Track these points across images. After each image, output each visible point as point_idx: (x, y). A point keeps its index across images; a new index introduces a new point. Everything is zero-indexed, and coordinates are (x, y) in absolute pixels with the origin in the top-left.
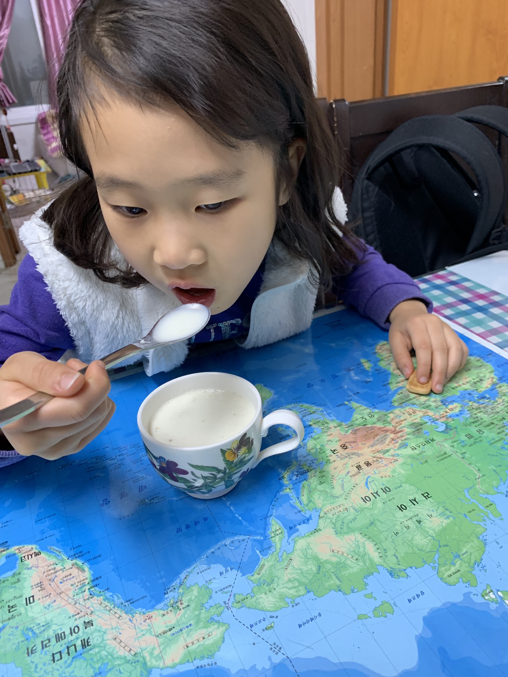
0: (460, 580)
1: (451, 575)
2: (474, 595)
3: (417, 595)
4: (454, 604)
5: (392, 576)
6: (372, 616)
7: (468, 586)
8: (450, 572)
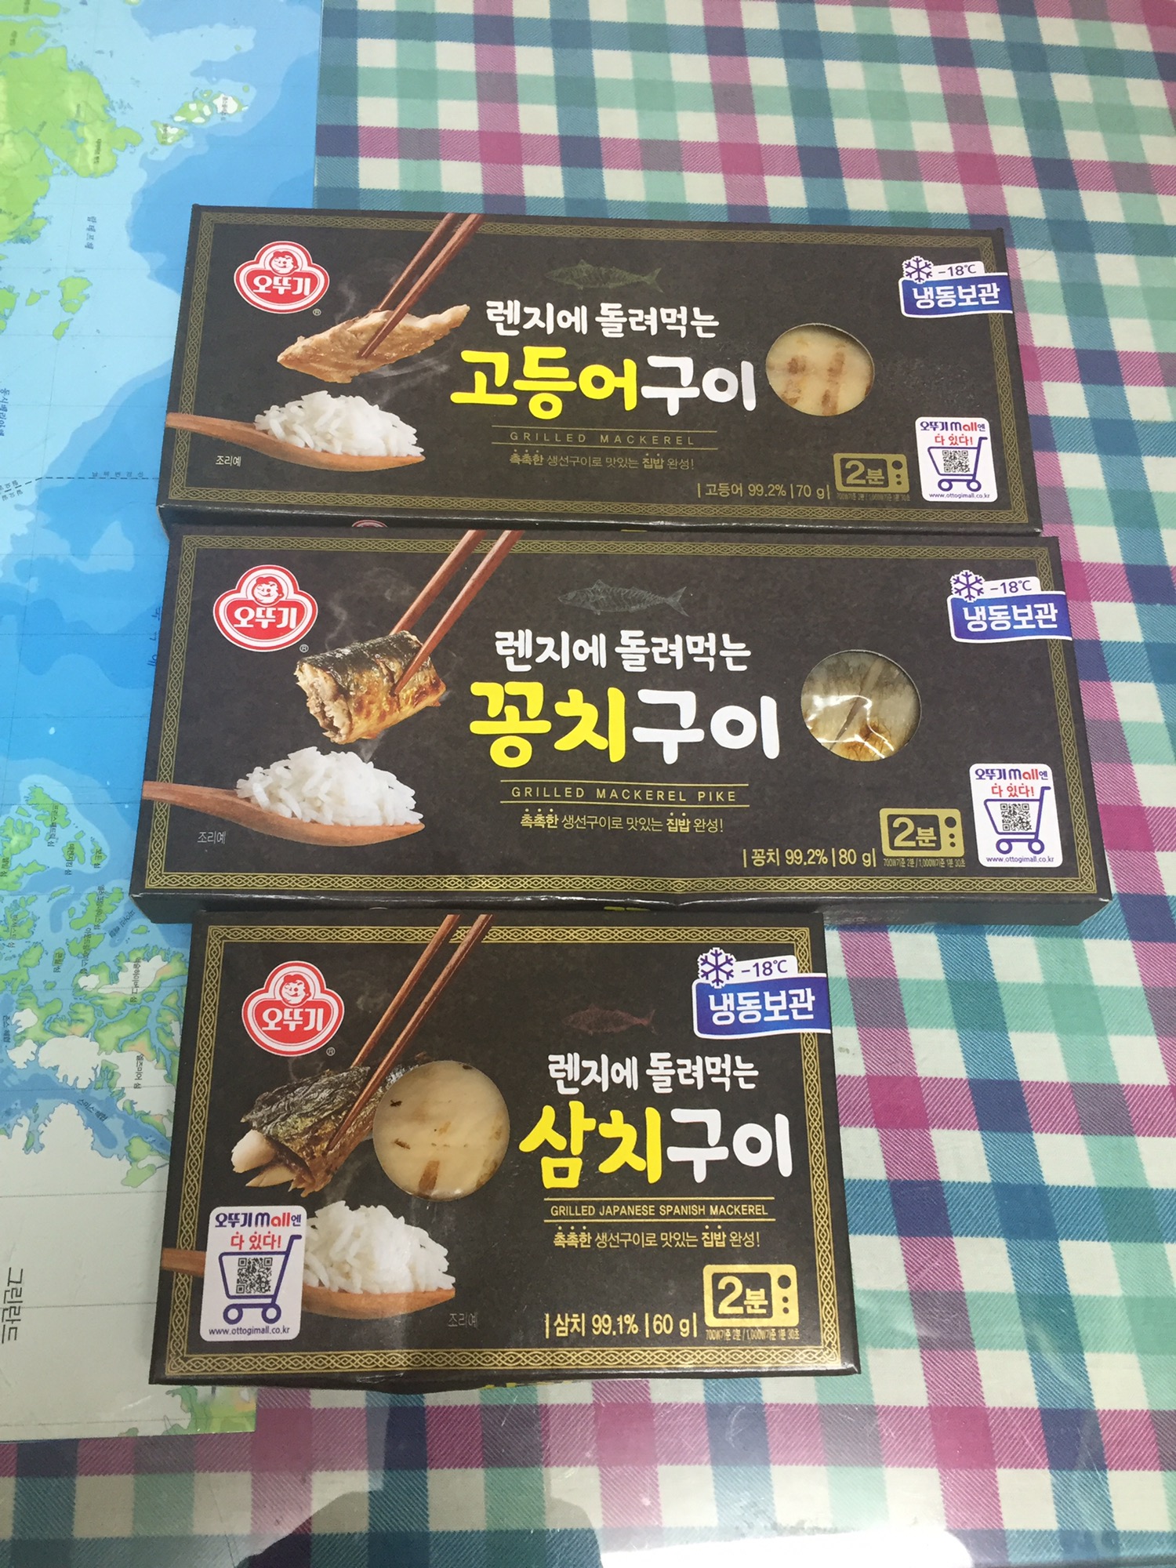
0: (114, 151)
1: (98, 158)
2: (152, 153)
3: (89, 229)
4: (144, 191)
5: (29, 242)
6: (70, 316)
7: (132, 150)
8: (92, 155)
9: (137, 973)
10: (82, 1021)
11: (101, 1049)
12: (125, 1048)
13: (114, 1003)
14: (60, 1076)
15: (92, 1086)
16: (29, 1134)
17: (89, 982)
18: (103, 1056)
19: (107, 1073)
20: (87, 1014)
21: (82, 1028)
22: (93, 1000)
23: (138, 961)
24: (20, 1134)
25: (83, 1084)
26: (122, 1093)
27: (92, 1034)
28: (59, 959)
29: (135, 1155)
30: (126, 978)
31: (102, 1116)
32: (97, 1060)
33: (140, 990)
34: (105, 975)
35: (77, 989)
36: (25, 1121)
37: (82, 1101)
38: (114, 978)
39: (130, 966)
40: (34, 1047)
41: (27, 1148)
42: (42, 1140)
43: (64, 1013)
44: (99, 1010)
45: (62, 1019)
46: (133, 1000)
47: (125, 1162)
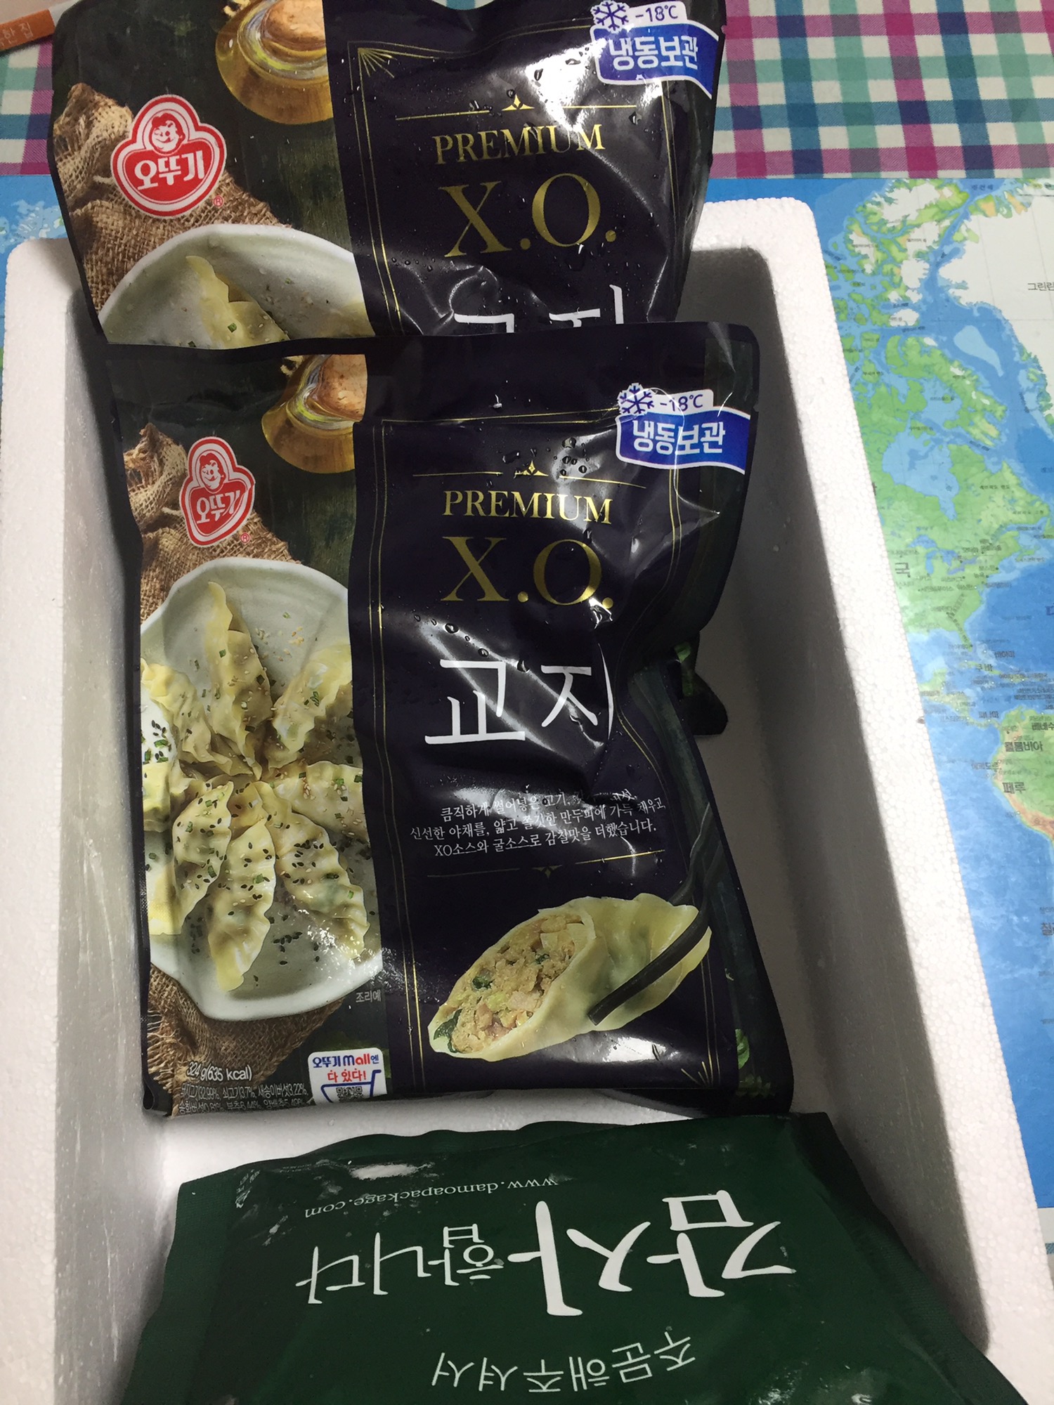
9: (861, 246)
10: (892, 269)
11: (907, 259)
12: (904, 247)
13: (879, 255)
14: (924, 277)
15: (928, 261)
16: (957, 288)
17: (869, 268)
18: (911, 258)
19: (920, 255)
20: (887, 268)
21: (896, 270)
22: (879, 265)
23: (854, 246)
24: (958, 293)
25: (927, 266)
26: (929, 247)
27: (899, 264)
28: (858, 284)
29: (961, 238)
30: (864, 251)
31: (943, 255)
32: (914, 261)
33: (870, 243)
34: (864, 261)
35: (874, 273)
36: (951, 291)
37: (937, 265)
38: (866, 257)
39: (857, 250)
40: (909, 291)
41: (966, 288)
42: (959, 281)
43: (888, 279)
44: (884, 262)
45: (892, 279)
46: (877, 246)
47: (967, 242)
